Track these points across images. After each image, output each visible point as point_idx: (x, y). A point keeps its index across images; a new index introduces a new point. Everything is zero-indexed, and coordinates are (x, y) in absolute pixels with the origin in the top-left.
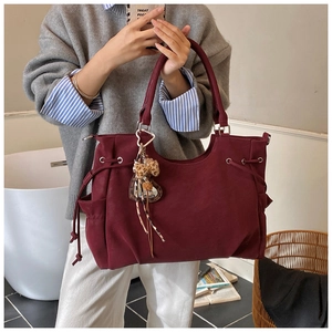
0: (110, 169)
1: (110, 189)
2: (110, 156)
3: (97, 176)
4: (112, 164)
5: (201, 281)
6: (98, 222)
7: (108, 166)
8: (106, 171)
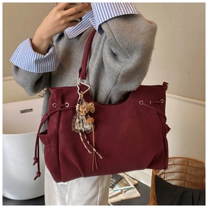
0: (61, 111)
1: (61, 125)
2: (60, 102)
3: (51, 117)
4: (62, 107)
5: (117, 186)
6: (53, 150)
7: (59, 109)
8: (58, 113)
